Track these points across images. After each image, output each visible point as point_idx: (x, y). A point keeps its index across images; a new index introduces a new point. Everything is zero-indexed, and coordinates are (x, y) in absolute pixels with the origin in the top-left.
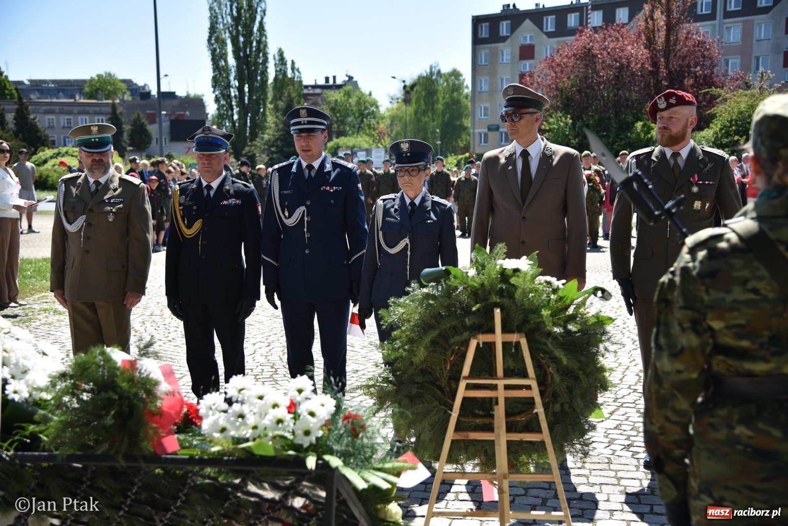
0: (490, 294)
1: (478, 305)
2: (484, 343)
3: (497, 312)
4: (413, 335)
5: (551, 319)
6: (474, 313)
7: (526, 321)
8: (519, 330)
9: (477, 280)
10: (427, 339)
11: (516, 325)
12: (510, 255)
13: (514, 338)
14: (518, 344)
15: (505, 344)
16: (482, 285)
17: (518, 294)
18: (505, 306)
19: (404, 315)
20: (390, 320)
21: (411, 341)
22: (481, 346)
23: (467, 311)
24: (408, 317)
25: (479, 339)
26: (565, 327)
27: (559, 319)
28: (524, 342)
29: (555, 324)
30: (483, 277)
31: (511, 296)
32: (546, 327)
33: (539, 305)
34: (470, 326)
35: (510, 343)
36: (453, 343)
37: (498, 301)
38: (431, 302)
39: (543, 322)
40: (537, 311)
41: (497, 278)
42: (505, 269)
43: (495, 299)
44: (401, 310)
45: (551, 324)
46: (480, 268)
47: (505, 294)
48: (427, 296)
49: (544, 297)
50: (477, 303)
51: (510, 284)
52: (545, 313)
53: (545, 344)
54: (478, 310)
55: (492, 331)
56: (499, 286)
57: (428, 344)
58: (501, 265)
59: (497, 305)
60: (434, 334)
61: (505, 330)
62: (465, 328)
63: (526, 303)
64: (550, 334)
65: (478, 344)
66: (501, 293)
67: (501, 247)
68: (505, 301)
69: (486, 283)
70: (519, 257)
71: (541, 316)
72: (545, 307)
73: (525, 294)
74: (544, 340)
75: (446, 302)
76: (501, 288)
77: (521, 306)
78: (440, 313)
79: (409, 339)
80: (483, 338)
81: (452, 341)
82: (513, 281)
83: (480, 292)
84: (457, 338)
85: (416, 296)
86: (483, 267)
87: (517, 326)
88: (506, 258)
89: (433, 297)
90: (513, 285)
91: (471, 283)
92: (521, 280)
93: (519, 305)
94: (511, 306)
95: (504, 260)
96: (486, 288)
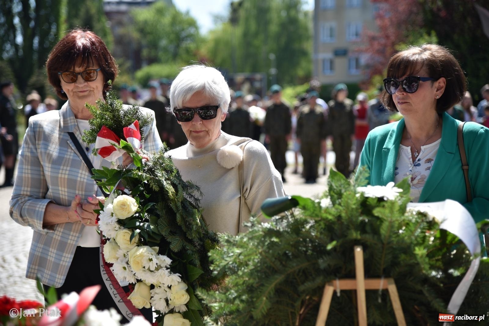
0: (348, 228)
1: (334, 243)
2: (342, 291)
3: (358, 251)
4: (251, 281)
5: (427, 260)
6: (329, 253)
7: (395, 263)
8: (386, 274)
9: (333, 211)
10: (271, 287)
11: (382, 267)
13: (380, 284)
14: (385, 293)
15: (370, 293)
16: (339, 217)
17: (384, 230)
18: (368, 243)
19: (241, 257)
20: (224, 263)
21: (250, 289)
22: (339, 294)
23: (320, 250)
24: (246, 259)
25: (335, 287)
26: (445, 271)
27: (437, 260)
28: (393, 289)
29: (432, 267)
30: (340, 208)
31: (376, 232)
32: (421, 270)
33: (411, 243)
34: (325, 270)
35: (375, 291)
36: (303, 292)
37: (359, 237)
38: (275, 239)
39: (418, 264)
40: (408, 250)
41: (357, 209)
42: (367, 198)
43: (355, 235)
44: (237, 251)
45: (427, 267)
46: (336, 196)
47: (368, 228)
48: (270, 232)
49: (418, 233)
50: (332, 240)
51: (373, 216)
52: (420, 251)
53: (421, 292)
54: (334, 249)
55: (352, 275)
56: (361, 218)
57: (272, 294)
58: (362, 194)
59: (357, 243)
60: (279, 279)
61: (369, 274)
62: (318, 271)
63: (394, 239)
64: (427, 280)
65: (335, 293)
66: (362, 227)
68: (368, 237)
69: (343, 215)
71: (414, 256)
72: (418, 244)
73: (393, 229)
74: (419, 287)
75: (293, 238)
76: (363, 222)
77: (389, 243)
78: (285, 254)
79: (248, 286)
80: (340, 285)
81: (302, 288)
82: (377, 212)
83: (336, 227)
84: (308, 285)
85: (256, 232)
86: (340, 195)
87: (384, 270)
89: (278, 234)
90: (378, 218)
91: (325, 215)
92: (387, 211)
93: (385, 242)
94: (376, 244)
95: (366, 186)
96: (343, 221)
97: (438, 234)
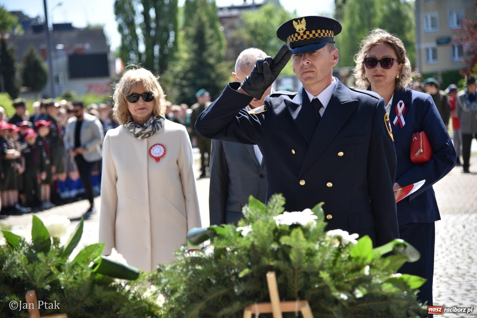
0: (261, 255)
1: (246, 270)
2: (259, 314)
3: (271, 277)
6: (245, 278)
7: (307, 286)
8: (301, 297)
10: (195, 311)
11: (296, 291)
12: (289, 207)
13: (294, 306)
14: (301, 315)
15: (286, 315)
16: (253, 245)
17: (293, 256)
18: (281, 269)
25: (254, 310)
28: (307, 311)
29: (340, 289)
31: (286, 258)
32: (330, 293)
34: (241, 296)
35: (292, 314)
36: (223, 317)
37: (272, 264)
38: (199, 267)
41: (269, 237)
49: (328, 256)
52: (324, 275)
53: (330, 312)
55: (267, 299)
59: (270, 269)
61: (284, 297)
62: (235, 297)
63: (305, 265)
65: (254, 316)
66: (275, 255)
67: (279, 199)
68: (280, 264)
70: (300, 209)
71: (321, 280)
74: (329, 308)
76: (274, 250)
77: (299, 269)
78: (209, 280)
80: (259, 308)
81: (220, 314)
82: (284, 240)
84: (227, 310)
87: (298, 293)
88: (285, 210)
90: (285, 246)
92: (293, 240)
93: (296, 267)
94: (287, 270)
95: (282, 213)
96: (257, 249)
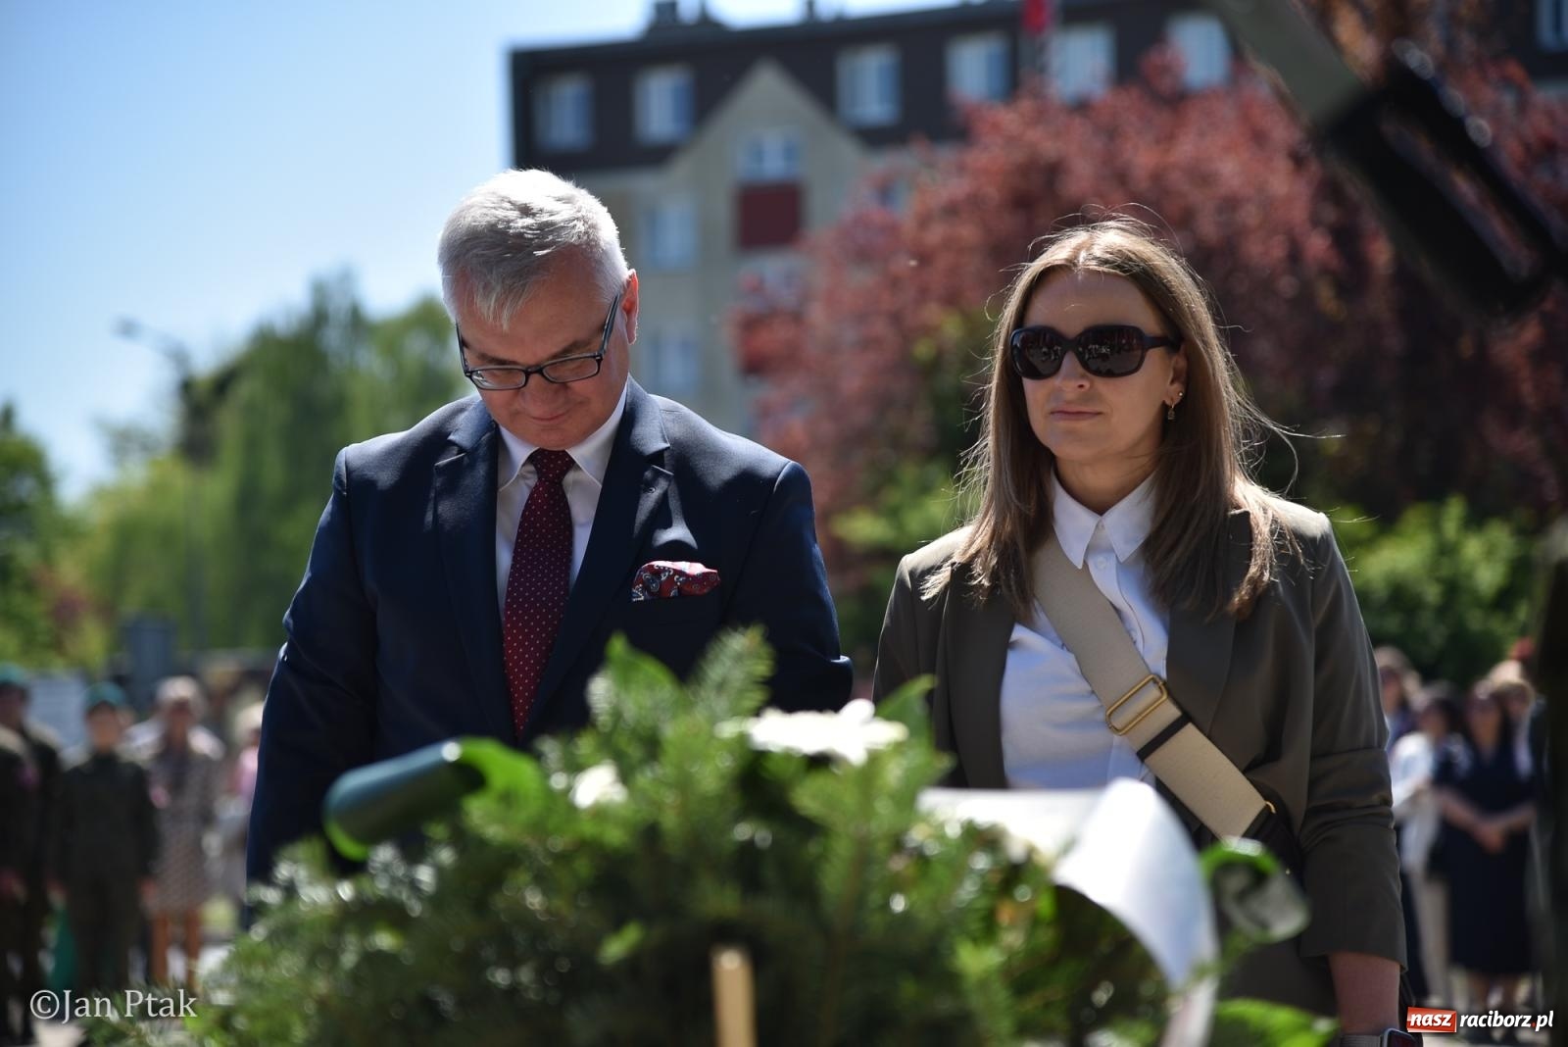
0: (688, 875)
1: (632, 933)
3: (731, 967)
5: (1006, 998)
6: (611, 977)
7: (875, 1020)
11: (829, 1038)
16: (650, 833)
17: (834, 879)
18: (772, 936)
23: (575, 971)
29: (1027, 1027)
31: (803, 889)
33: (942, 926)
37: (736, 910)
38: (385, 940)
39: (967, 1018)
40: (930, 959)
41: (723, 795)
42: (763, 755)
43: (719, 900)
45: (1005, 1026)
46: (635, 752)
47: (770, 873)
48: (362, 914)
49: (968, 891)
50: (621, 923)
51: (790, 815)
52: (976, 960)
54: (632, 964)
56: (743, 831)
59: (726, 934)
66: (746, 865)
68: (771, 909)
69: (670, 821)
71: (954, 982)
76: (749, 846)
78: (426, 1000)
82: (808, 798)
83: (639, 875)
86: (652, 745)
89: (395, 916)
90: (810, 828)
91: (588, 829)
93: (838, 926)
94: (801, 939)
96: (667, 848)
97: (1045, 905)
